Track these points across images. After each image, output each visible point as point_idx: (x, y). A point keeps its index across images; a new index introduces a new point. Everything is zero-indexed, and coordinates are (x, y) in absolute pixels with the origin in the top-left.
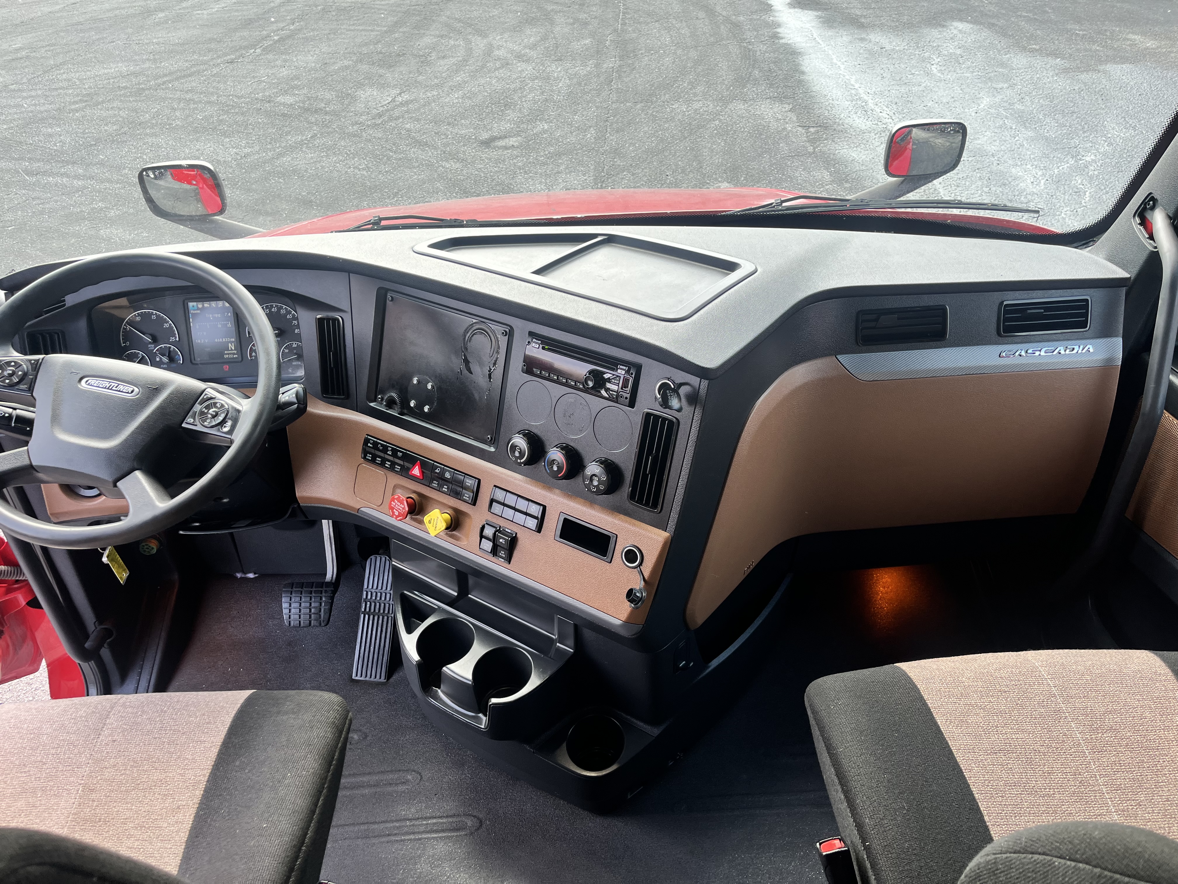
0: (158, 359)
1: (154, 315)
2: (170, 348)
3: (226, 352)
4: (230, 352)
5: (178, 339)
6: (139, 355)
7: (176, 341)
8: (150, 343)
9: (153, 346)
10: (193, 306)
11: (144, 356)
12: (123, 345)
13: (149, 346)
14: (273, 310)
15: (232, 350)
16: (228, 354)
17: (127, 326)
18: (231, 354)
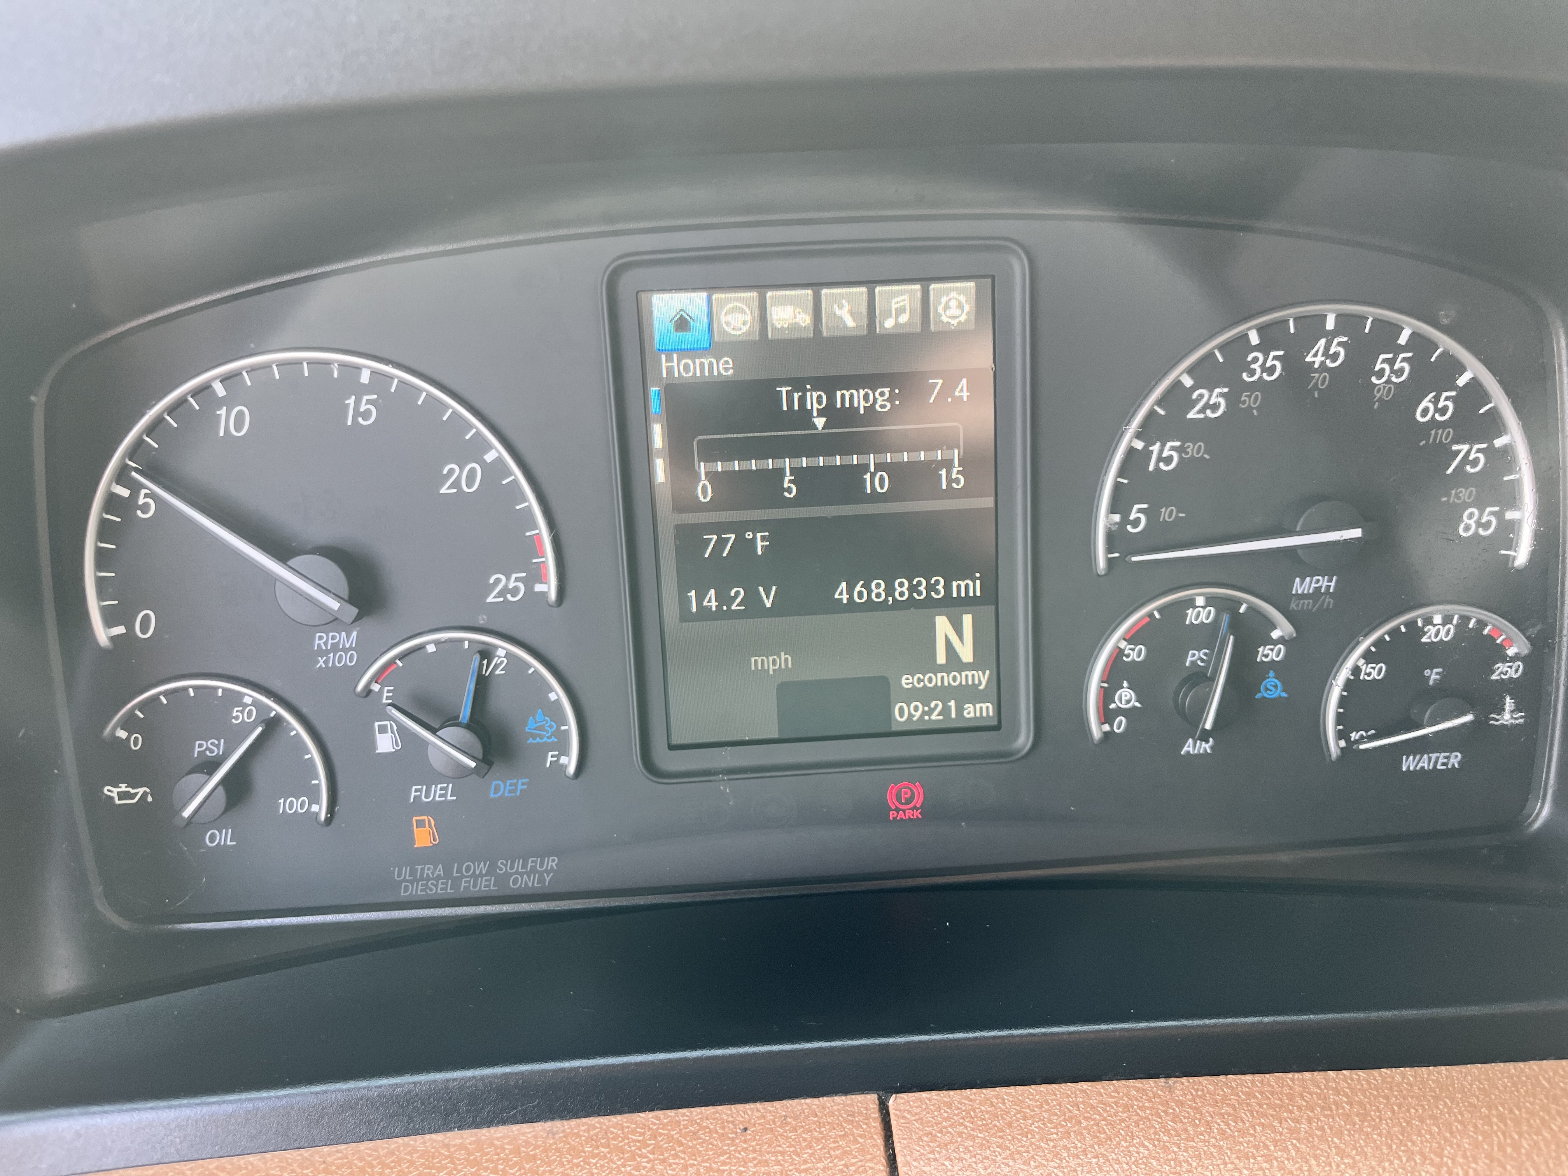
0: (385, 743)
1: (360, 391)
2: (486, 653)
3: (907, 681)
4: (938, 679)
5: (550, 587)
6: (238, 716)
7: (533, 599)
8: (333, 622)
9: (349, 639)
10: (682, 324)
11: (278, 719)
12: (102, 634)
13: (321, 640)
14: (1315, 358)
15: (954, 662)
16: (925, 695)
17: (135, 487)
18: (943, 693)
